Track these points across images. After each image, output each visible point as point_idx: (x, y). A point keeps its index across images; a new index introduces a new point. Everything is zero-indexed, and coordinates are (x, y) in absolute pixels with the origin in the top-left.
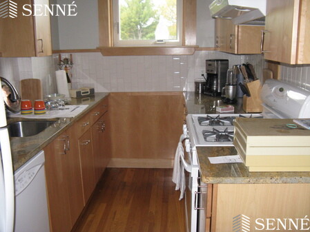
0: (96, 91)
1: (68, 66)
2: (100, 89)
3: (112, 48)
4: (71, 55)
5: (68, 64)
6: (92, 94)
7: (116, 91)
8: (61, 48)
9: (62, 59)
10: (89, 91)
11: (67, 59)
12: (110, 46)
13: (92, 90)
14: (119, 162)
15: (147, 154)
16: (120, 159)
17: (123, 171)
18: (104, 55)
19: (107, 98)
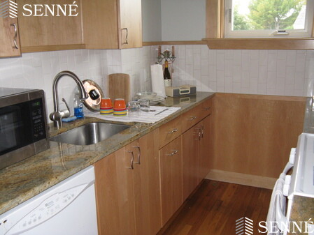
0: (198, 90)
1: (168, 60)
2: (204, 88)
3: (220, 40)
4: (173, 47)
5: (168, 57)
6: (193, 93)
7: (223, 92)
8: (163, 39)
9: (163, 52)
10: (189, 90)
11: (168, 52)
12: (219, 37)
13: (193, 89)
14: (220, 175)
15: (254, 170)
16: (221, 171)
17: (223, 185)
18: (211, 48)
19: (210, 100)
